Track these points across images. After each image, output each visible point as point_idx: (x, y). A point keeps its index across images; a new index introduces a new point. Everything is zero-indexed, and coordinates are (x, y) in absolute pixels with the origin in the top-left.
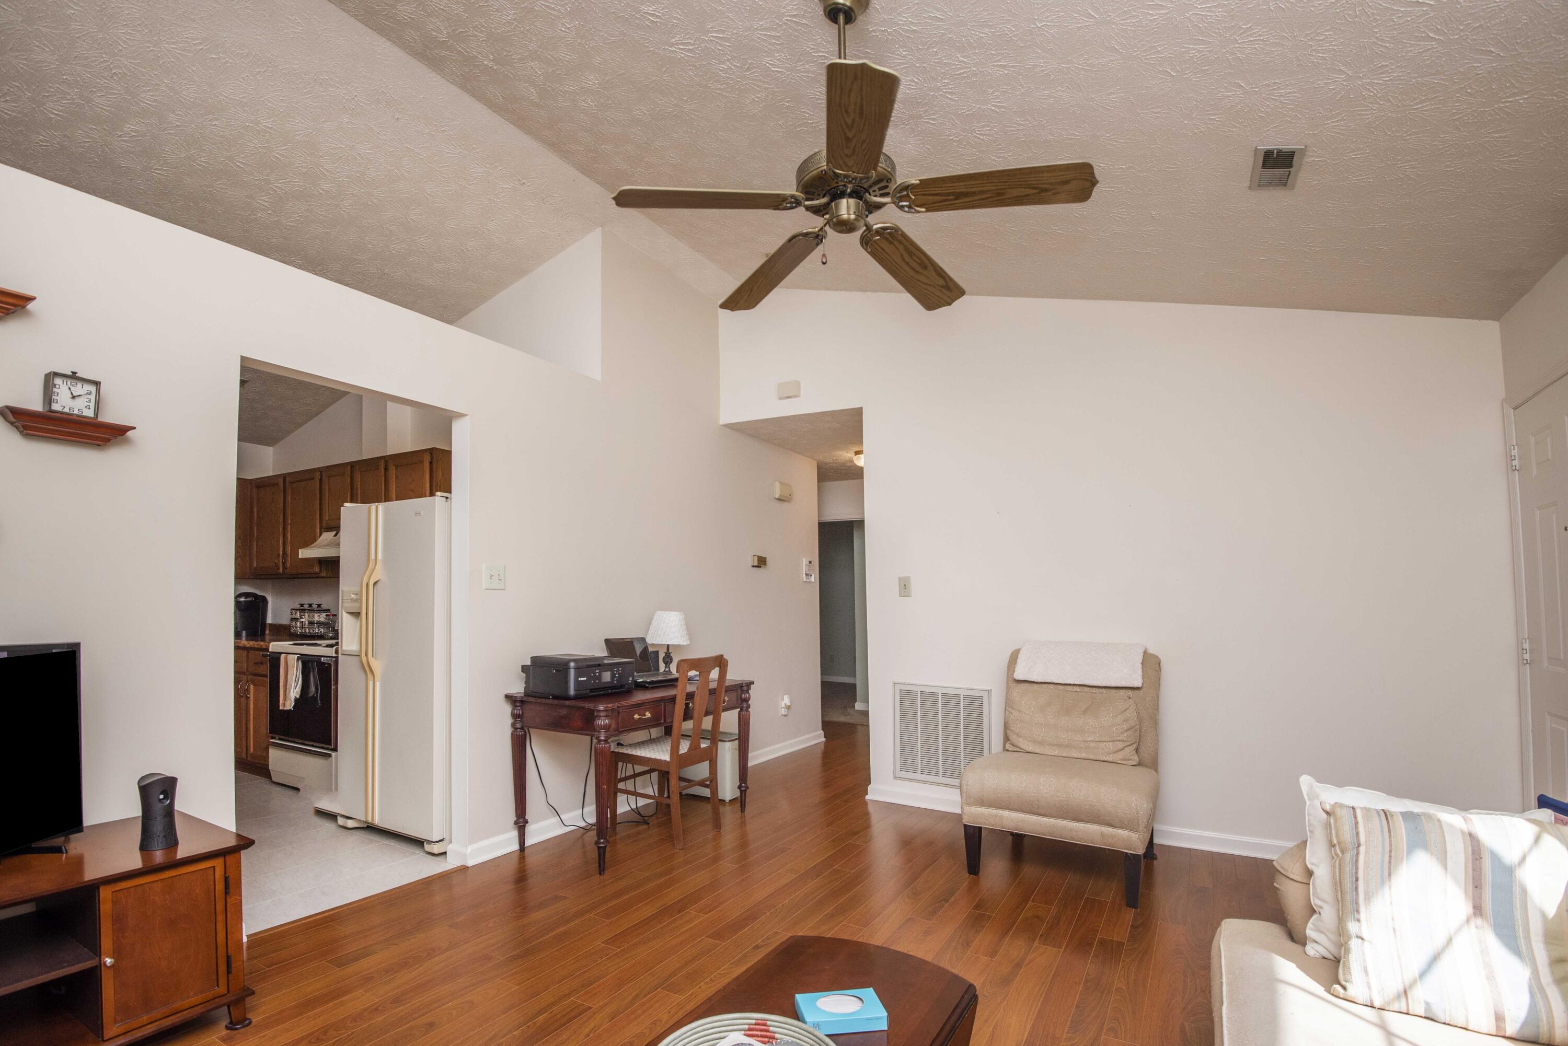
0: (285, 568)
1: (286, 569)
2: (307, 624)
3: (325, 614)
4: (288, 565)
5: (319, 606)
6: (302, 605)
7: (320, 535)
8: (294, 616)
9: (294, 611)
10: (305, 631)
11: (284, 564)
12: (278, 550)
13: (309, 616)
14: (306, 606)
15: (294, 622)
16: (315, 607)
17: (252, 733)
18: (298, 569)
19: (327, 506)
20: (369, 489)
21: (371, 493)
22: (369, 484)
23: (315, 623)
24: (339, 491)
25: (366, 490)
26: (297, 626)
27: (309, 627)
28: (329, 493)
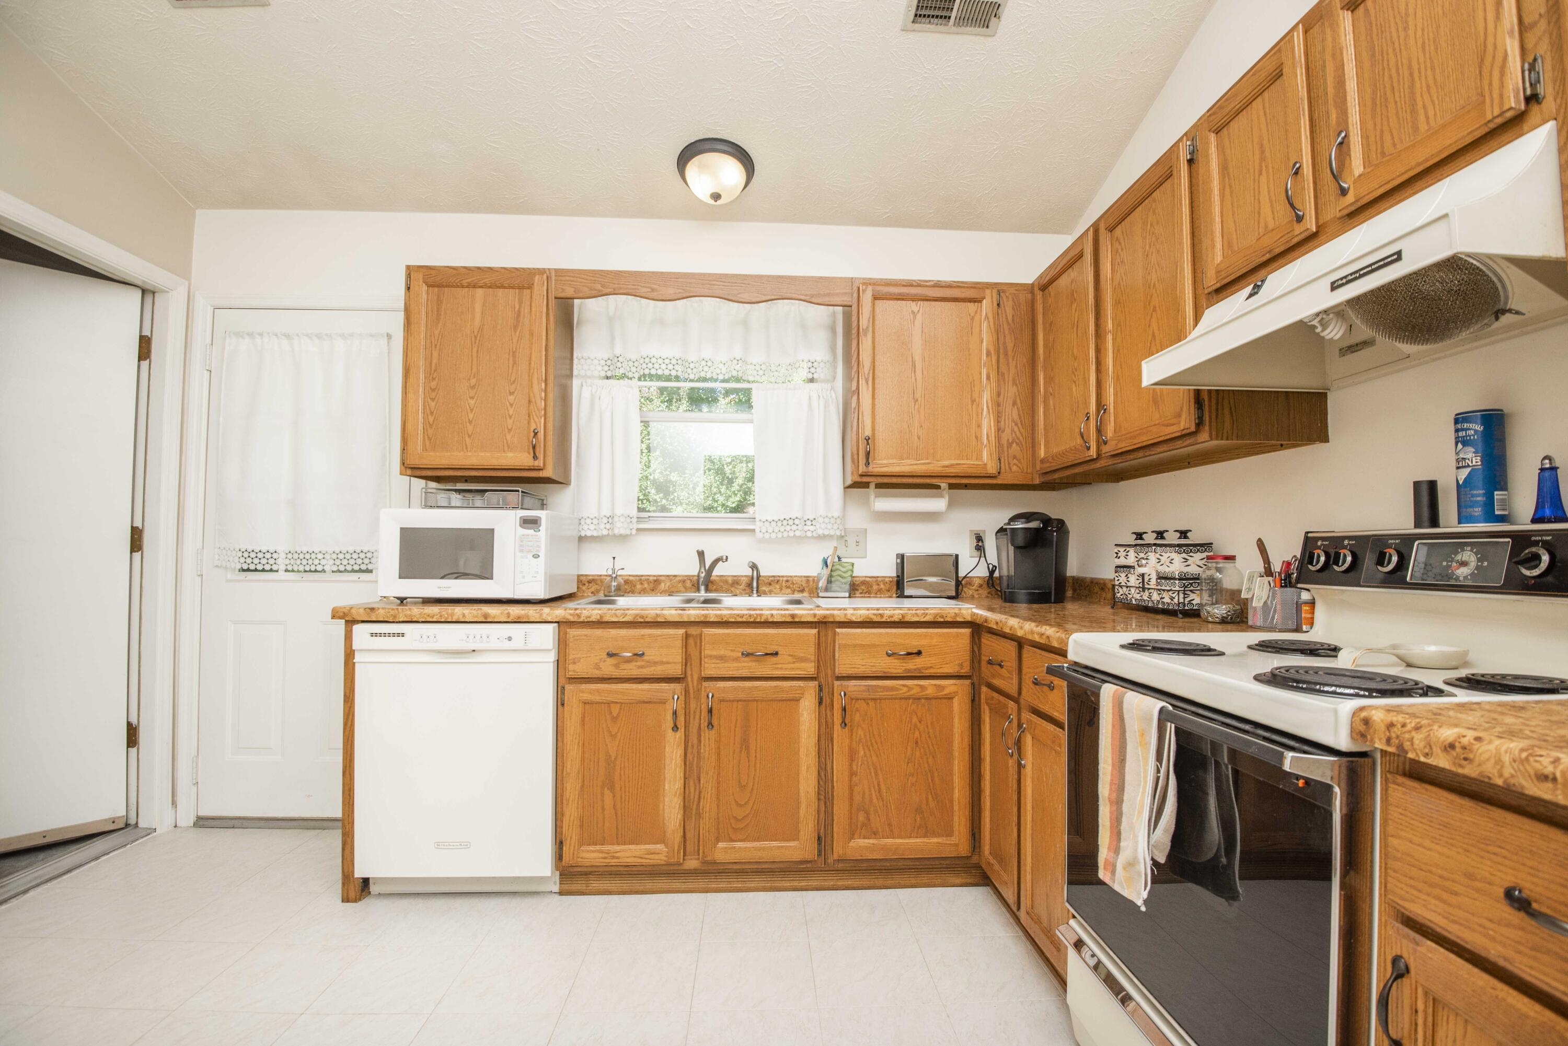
0: (1101, 442)
1: (1105, 443)
2: (1153, 581)
3: (1199, 555)
4: (1110, 431)
5: (1184, 534)
6: (1139, 536)
7: (1197, 319)
8: (1122, 561)
9: (1122, 549)
10: (1150, 597)
11: (1099, 431)
12: (1086, 403)
13: (1159, 560)
14: (1150, 538)
15: (1123, 575)
16: (1172, 538)
17: (1029, 859)
18: (1135, 437)
19: (1218, 219)
20: (1407, 37)
21: (1420, 41)
22: (1407, 15)
23: (1175, 579)
24: (1262, 146)
25: (1391, 52)
26: (1129, 584)
27: (1159, 587)
28: (1224, 175)
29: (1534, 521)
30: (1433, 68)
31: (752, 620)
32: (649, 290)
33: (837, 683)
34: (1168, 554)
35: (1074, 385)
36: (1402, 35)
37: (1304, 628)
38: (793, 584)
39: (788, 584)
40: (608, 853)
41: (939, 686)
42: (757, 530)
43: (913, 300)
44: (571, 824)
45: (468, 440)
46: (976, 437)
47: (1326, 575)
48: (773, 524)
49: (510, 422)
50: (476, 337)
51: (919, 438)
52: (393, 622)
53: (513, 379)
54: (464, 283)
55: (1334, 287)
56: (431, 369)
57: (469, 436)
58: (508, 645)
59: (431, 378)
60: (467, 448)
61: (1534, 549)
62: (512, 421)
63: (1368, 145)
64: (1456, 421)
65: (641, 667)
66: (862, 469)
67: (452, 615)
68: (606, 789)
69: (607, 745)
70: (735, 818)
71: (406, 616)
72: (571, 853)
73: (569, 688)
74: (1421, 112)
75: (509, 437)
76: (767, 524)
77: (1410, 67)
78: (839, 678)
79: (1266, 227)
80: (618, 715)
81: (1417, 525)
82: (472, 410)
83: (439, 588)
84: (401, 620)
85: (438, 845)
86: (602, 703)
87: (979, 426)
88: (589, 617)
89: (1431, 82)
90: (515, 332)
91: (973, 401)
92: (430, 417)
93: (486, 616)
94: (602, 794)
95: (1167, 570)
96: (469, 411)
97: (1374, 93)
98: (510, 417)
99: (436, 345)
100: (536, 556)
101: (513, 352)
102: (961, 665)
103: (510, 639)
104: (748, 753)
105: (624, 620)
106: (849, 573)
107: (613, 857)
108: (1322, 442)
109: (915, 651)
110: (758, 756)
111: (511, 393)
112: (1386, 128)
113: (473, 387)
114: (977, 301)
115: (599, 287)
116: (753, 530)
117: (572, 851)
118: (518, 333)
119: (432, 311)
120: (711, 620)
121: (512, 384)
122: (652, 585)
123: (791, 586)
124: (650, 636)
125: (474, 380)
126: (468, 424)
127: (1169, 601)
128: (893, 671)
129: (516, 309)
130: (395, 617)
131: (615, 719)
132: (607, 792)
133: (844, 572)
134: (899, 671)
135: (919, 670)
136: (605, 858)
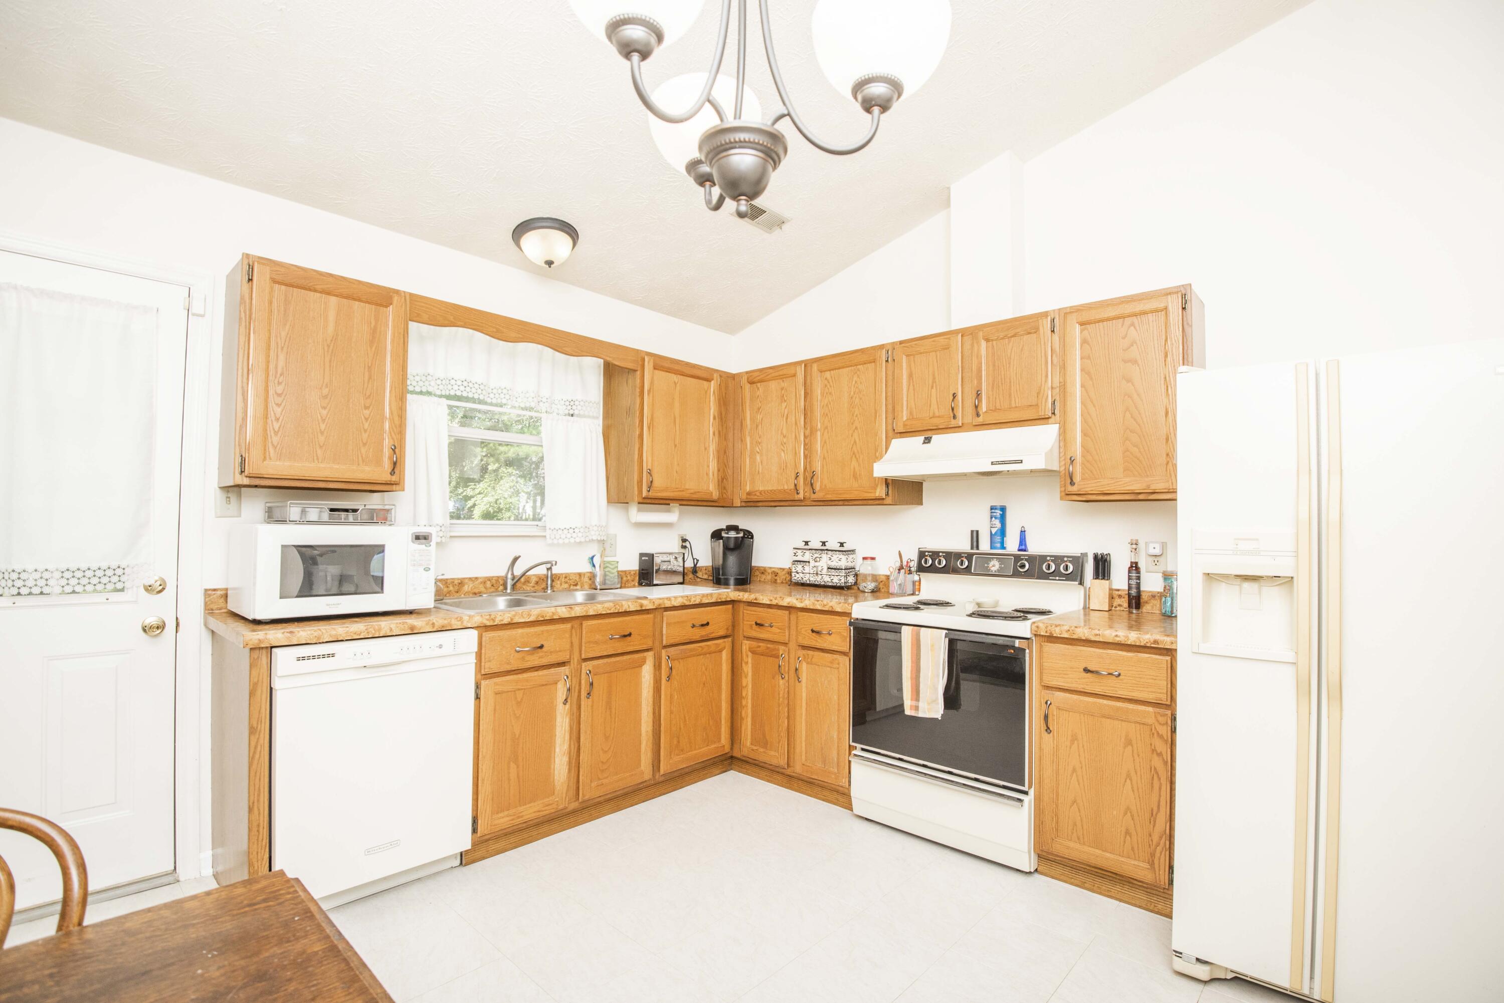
0: (811, 492)
1: (814, 493)
2: (825, 570)
4: (817, 487)
5: (840, 544)
6: (806, 543)
7: (889, 444)
8: (799, 558)
10: (822, 579)
11: (809, 486)
12: (795, 466)
13: (826, 558)
15: (800, 566)
16: (833, 546)
18: (841, 494)
19: (905, 399)
20: (1009, 367)
21: (1015, 372)
22: (1010, 358)
23: (842, 569)
24: (934, 375)
25: (1002, 369)
26: (804, 572)
27: (830, 574)
28: (910, 380)
29: (1019, 550)
30: (1019, 384)
31: (616, 611)
32: (495, 330)
33: (664, 652)
34: (838, 556)
35: (782, 452)
36: (1008, 365)
37: (917, 593)
38: (570, 580)
39: (567, 580)
40: (514, 815)
41: (716, 644)
42: (548, 537)
43: (675, 374)
44: (486, 800)
45: (319, 452)
46: (707, 474)
47: (932, 569)
48: (560, 532)
49: (365, 436)
50: (329, 346)
51: (677, 472)
52: (316, 643)
53: (368, 393)
54: (318, 287)
55: (992, 463)
56: (277, 372)
57: (321, 447)
58: (439, 652)
59: (276, 382)
60: (318, 459)
61: (1023, 561)
62: (367, 435)
63: (989, 401)
64: (992, 509)
65: (541, 657)
66: (645, 494)
67: (380, 630)
68: (512, 763)
69: (513, 726)
70: (602, 762)
71: (331, 636)
72: (486, 824)
73: (484, 683)
74: (1013, 399)
75: (363, 450)
76: (555, 532)
77: (1010, 379)
78: (665, 647)
79: (934, 413)
80: (522, 699)
81: (972, 548)
82: (323, 420)
83: (327, 605)
84: (325, 641)
85: (368, 852)
86: (508, 692)
87: (708, 466)
88: (502, 620)
89: (1018, 390)
90: (371, 348)
91: (706, 449)
92: (275, 423)
93: (412, 628)
94: (509, 768)
95: (837, 564)
96: (320, 421)
97: (994, 381)
98: (365, 431)
99: (282, 348)
100: (427, 569)
101: (369, 368)
102: (727, 629)
103: (441, 646)
104: (611, 712)
105: (529, 620)
106: (615, 570)
107: (519, 817)
108: (918, 504)
109: (705, 623)
110: (617, 712)
111: (366, 408)
112: (997, 397)
113: (325, 397)
114: (708, 380)
115: (451, 318)
116: (545, 536)
117: (486, 821)
118: (374, 349)
119: (279, 311)
120: (591, 614)
121: (367, 398)
122: (457, 588)
123: (569, 581)
124: (548, 631)
125: (327, 390)
126: (319, 434)
127: (838, 582)
128: (694, 637)
129: (372, 326)
130: (319, 638)
131: (519, 703)
132: (512, 765)
133: (613, 569)
134: (698, 637)
135: (707, 635)
136: (513, 820)
